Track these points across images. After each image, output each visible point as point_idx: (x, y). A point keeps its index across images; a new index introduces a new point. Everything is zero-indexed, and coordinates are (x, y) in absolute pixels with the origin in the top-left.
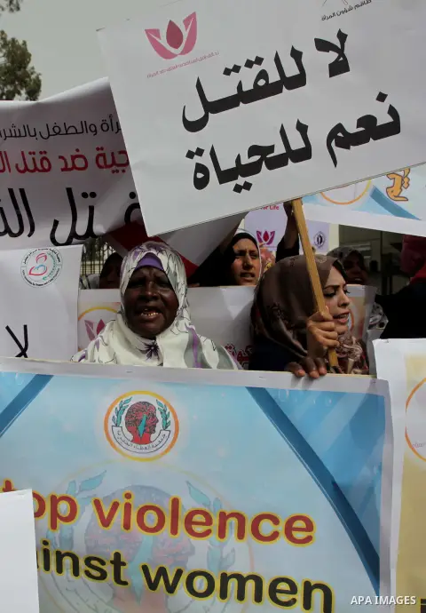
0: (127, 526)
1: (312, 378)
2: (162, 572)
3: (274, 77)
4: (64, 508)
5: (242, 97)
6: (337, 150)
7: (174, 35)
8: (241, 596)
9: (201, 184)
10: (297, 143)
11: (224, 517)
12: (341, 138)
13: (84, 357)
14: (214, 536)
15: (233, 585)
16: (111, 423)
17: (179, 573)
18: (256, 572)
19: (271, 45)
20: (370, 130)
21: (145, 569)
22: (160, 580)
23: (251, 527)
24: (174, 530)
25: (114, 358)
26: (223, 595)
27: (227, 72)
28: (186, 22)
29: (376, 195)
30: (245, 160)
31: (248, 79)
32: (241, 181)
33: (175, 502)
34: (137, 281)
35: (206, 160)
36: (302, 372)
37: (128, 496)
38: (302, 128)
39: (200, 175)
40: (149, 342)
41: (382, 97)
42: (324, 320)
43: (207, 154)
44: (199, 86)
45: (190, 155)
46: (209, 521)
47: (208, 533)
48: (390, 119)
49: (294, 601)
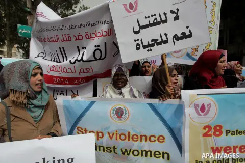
0: (117, 139)
1: (164, 101)
2: (126, 150)
3: (159, 20)
4: (100, 135)
5: (150, 25)
6: (175, 41)
7: (131, 6)
8: (146, 156)
9: (138, 49)
10: (164, 39)
11: (141, 136)
12: (176, 38)
13: (103, 96)
14: (139, 141)
15: (144, 153)
16: (111, 113)
17: (130, 150)
18: (150, 150)
19: (158, 11)
20: (184, 36)
21: (122, 150)
22: (125, 152)
23: (148, 138)
24: (129, 140)
25: (111, 96)
26: (142, 155)
27: (146, 18)
28: (135, 2)
29: (188, 55)
30: (150, 43)
31: (152, 20)
32: (149, 48)
33: (129, 133)
34: (116, 75)
35: (139, 42)
36: (161, 99)
37: (117, 131)
38: (166, 35)
39: (138, 47)
40: (120, 91)
41: (187, 27)
42: (170, 87)
43: (140, 41)
44: (138, 21)
45: (135, 41)
46: (138, 137)
47: (138, 140)
48: (189, 33)
49: (160, 157)
